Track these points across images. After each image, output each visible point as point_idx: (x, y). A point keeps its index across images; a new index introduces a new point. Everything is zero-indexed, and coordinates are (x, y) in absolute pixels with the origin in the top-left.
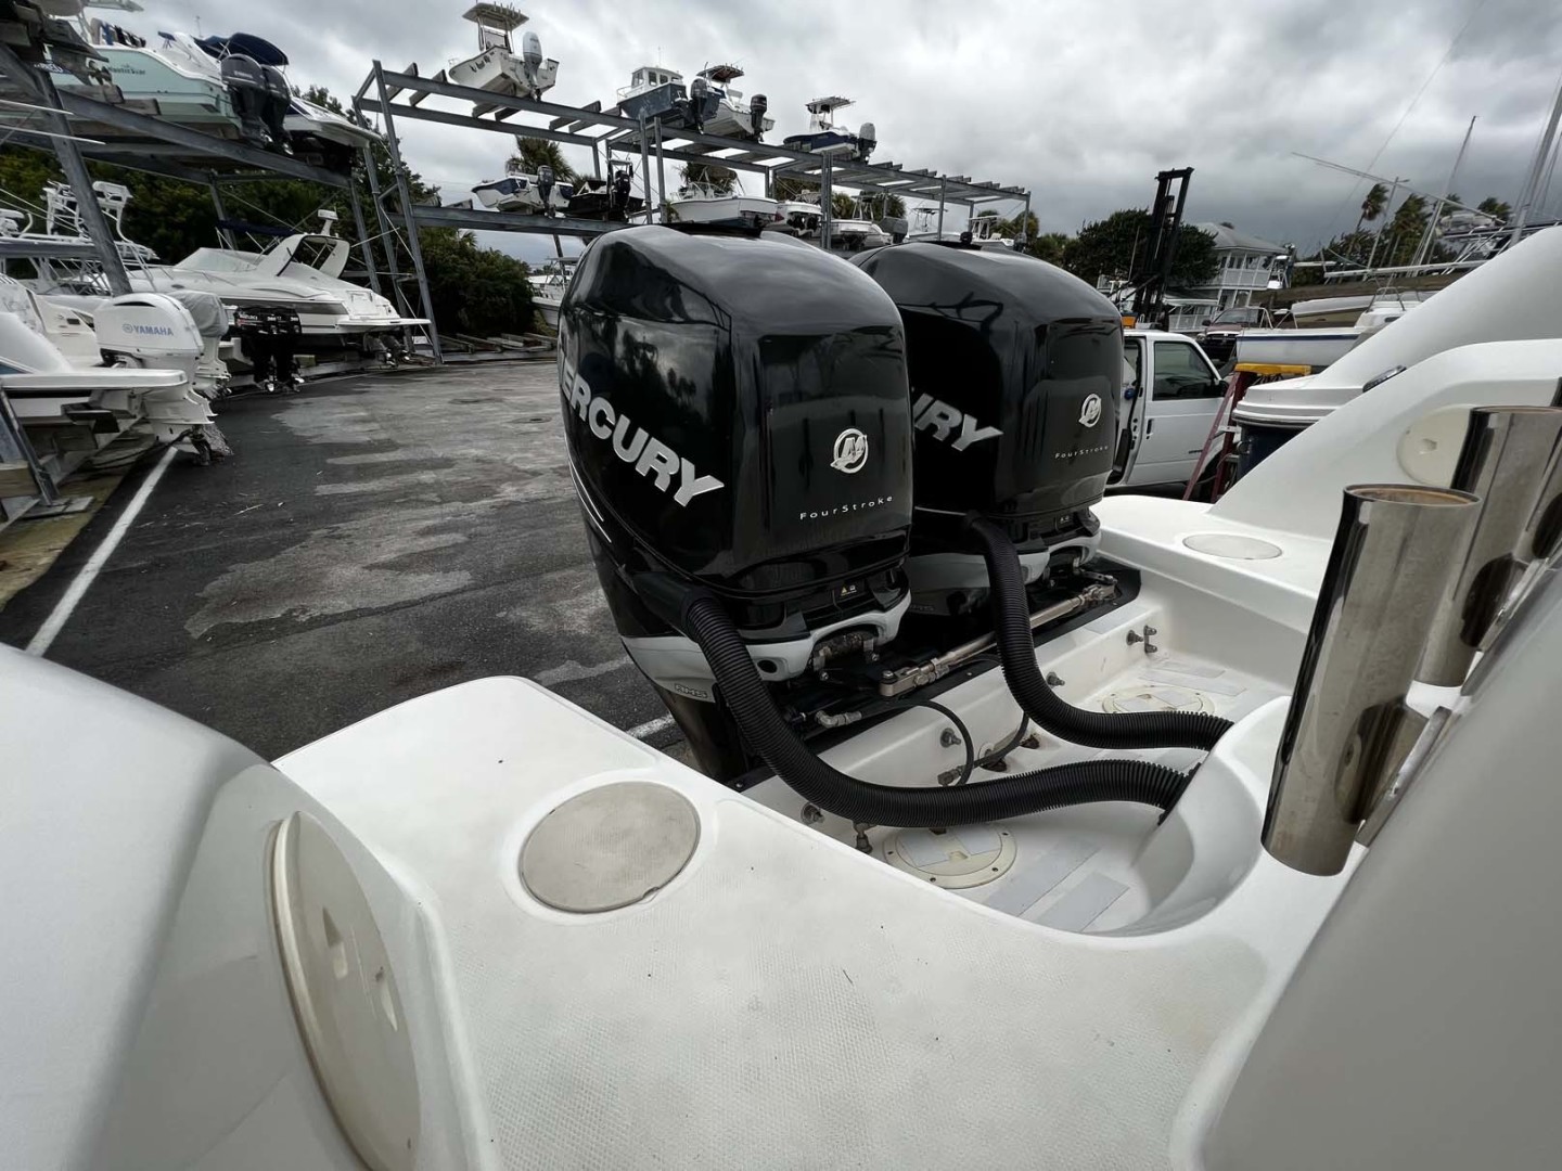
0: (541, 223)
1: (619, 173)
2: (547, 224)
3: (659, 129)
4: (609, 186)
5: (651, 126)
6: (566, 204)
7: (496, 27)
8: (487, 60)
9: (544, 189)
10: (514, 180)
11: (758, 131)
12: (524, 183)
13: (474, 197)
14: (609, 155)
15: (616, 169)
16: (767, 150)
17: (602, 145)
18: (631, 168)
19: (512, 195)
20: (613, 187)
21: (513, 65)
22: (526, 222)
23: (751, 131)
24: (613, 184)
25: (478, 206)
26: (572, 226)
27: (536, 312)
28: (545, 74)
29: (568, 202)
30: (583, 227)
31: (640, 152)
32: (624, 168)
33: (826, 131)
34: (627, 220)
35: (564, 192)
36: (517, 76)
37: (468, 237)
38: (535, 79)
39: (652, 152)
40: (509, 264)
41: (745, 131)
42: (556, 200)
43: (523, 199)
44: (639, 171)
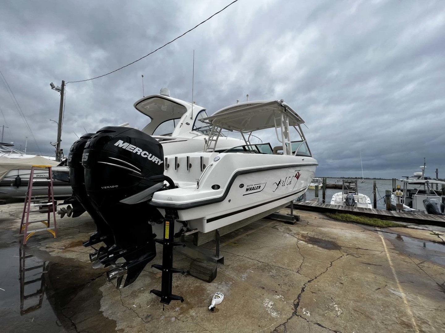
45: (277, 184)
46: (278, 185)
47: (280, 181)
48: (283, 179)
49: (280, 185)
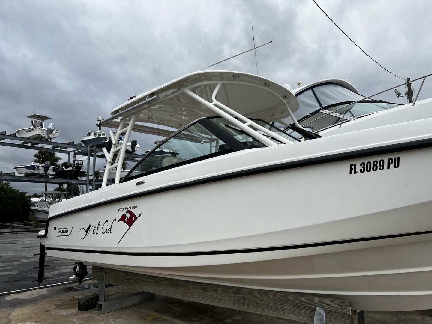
0: (42, 180)
1: (78, 163)
2: (45, 180)
3: (95, 150)
4: (73, 167)
5: (92, 148)
6: (54, 173)
7: (38, 120)
8: (33, 130)
9: (46, 169)
10: (35, 166)
11: (134, 151)
12: (38, 167)
13: (15, 171)
14: (75, 157)
15: (76, 162)
16: (137, 156)
17: (72, 154)
18: (83, 162)
19: (32, 170)
20: (74, 168)
21: (43, 131)
22: (35, 179)
23: (131, 150)
24: (75, 166)
25: (17, 174)
26: (55, 180)
27: (31, 213)
28: (54, 134)
29: (55, 173)
30: (59, 181)
31: (87, 156)
32: (80, 162)
33: (161, 150)
34: (79, 178)
35: (54, 170)
36: (44, 135)
37: (6, 184)
38: (50, 135)
39: (92, 155)
40: (23, 194)
41: (129, 150)
42: (50, 172)
43: (37, 172)
44: (86, 162)
45: (85, 230)
46: (87, 232)
47: (89, 226)
48: (94, 224)
49: (91, 232)
